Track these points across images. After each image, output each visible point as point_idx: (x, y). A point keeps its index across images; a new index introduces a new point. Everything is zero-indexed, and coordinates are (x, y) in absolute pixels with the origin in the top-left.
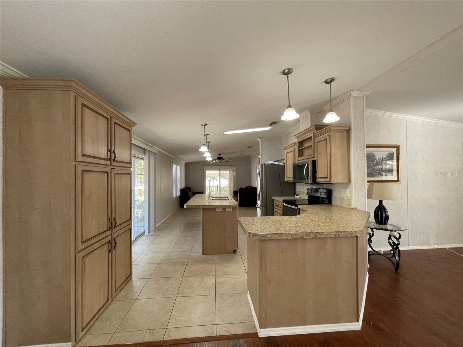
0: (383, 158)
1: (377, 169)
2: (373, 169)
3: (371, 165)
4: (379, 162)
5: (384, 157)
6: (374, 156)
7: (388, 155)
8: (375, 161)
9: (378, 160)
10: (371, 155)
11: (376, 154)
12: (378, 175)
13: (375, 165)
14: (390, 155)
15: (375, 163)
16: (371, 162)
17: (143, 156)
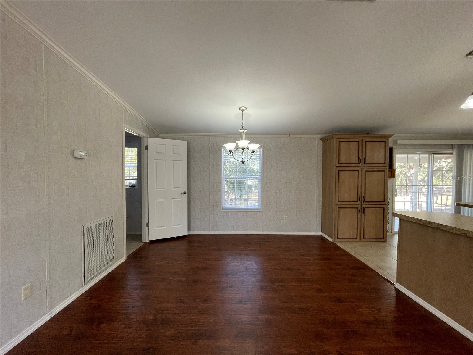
17: (451, 152)
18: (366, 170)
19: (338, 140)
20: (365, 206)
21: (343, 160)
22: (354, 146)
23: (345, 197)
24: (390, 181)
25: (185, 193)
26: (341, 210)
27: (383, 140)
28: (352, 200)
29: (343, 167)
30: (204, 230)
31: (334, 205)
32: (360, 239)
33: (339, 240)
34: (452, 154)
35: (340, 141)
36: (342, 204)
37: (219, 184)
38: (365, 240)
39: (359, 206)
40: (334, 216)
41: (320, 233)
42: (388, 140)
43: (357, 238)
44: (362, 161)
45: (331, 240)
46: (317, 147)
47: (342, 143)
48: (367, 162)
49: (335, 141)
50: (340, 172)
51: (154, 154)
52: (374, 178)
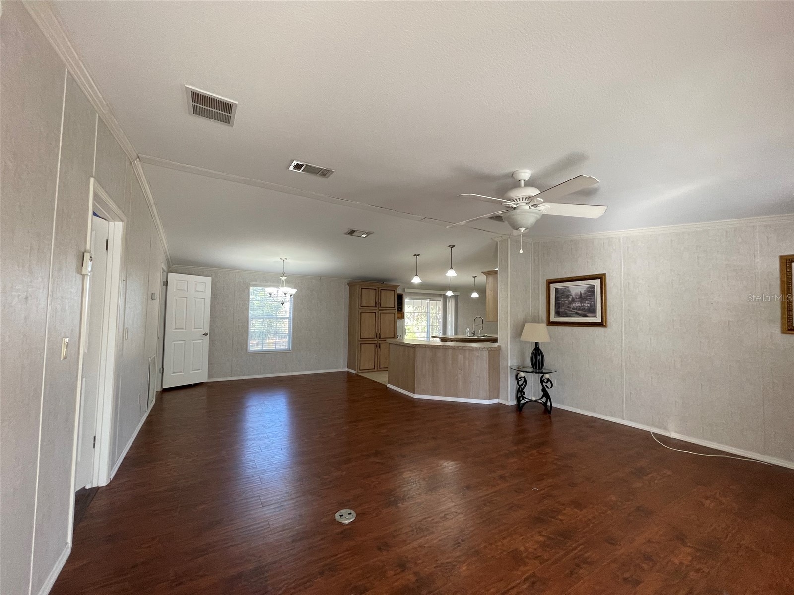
0: (581, 293)
1: (574, 307)
2: (568, 307)
3: (565, 303)
4: (576, 299)
5: (583, 292)
6: (569, 291)
7: (588, 288)
8: (571, 297)
9: (574, 297)
10: (565, 290)
11: (571, 289)
12: (574, 315)
13: (570, 303)
14: (591, 288)
15: (570, 299)
16: (565, 298)
17: (439, 299)
18: (381, 312)
19: (361, 287)
20: (380, 342)
21: (364, 304)
22: (372, 292)
23: (366, 334)
24: (398, 323)
25: (206, 334)
26: (362, 345)
27: (393, 289)
28: (370, 337)
29: (364, 309)
30: (225, 377)
31: (357, 342)
32: (377, 369)
33: (360, 372)
34: (440, 301)
35: (362, 288)
36: (363, 341)
37: (246, 325)
38: (381, 370)
39: (376, 342)
40: (357, 351)
41: (346, 370)
42: (396, 290)
43: (374, 369)
44: (378, 304)
45: (354, 372)
46: (344, 292)
47: (363, 289)
48: (382, 306)
49: (358, 288)
50: (362, 314)
51: (175, 290)
52: (388, 318)
